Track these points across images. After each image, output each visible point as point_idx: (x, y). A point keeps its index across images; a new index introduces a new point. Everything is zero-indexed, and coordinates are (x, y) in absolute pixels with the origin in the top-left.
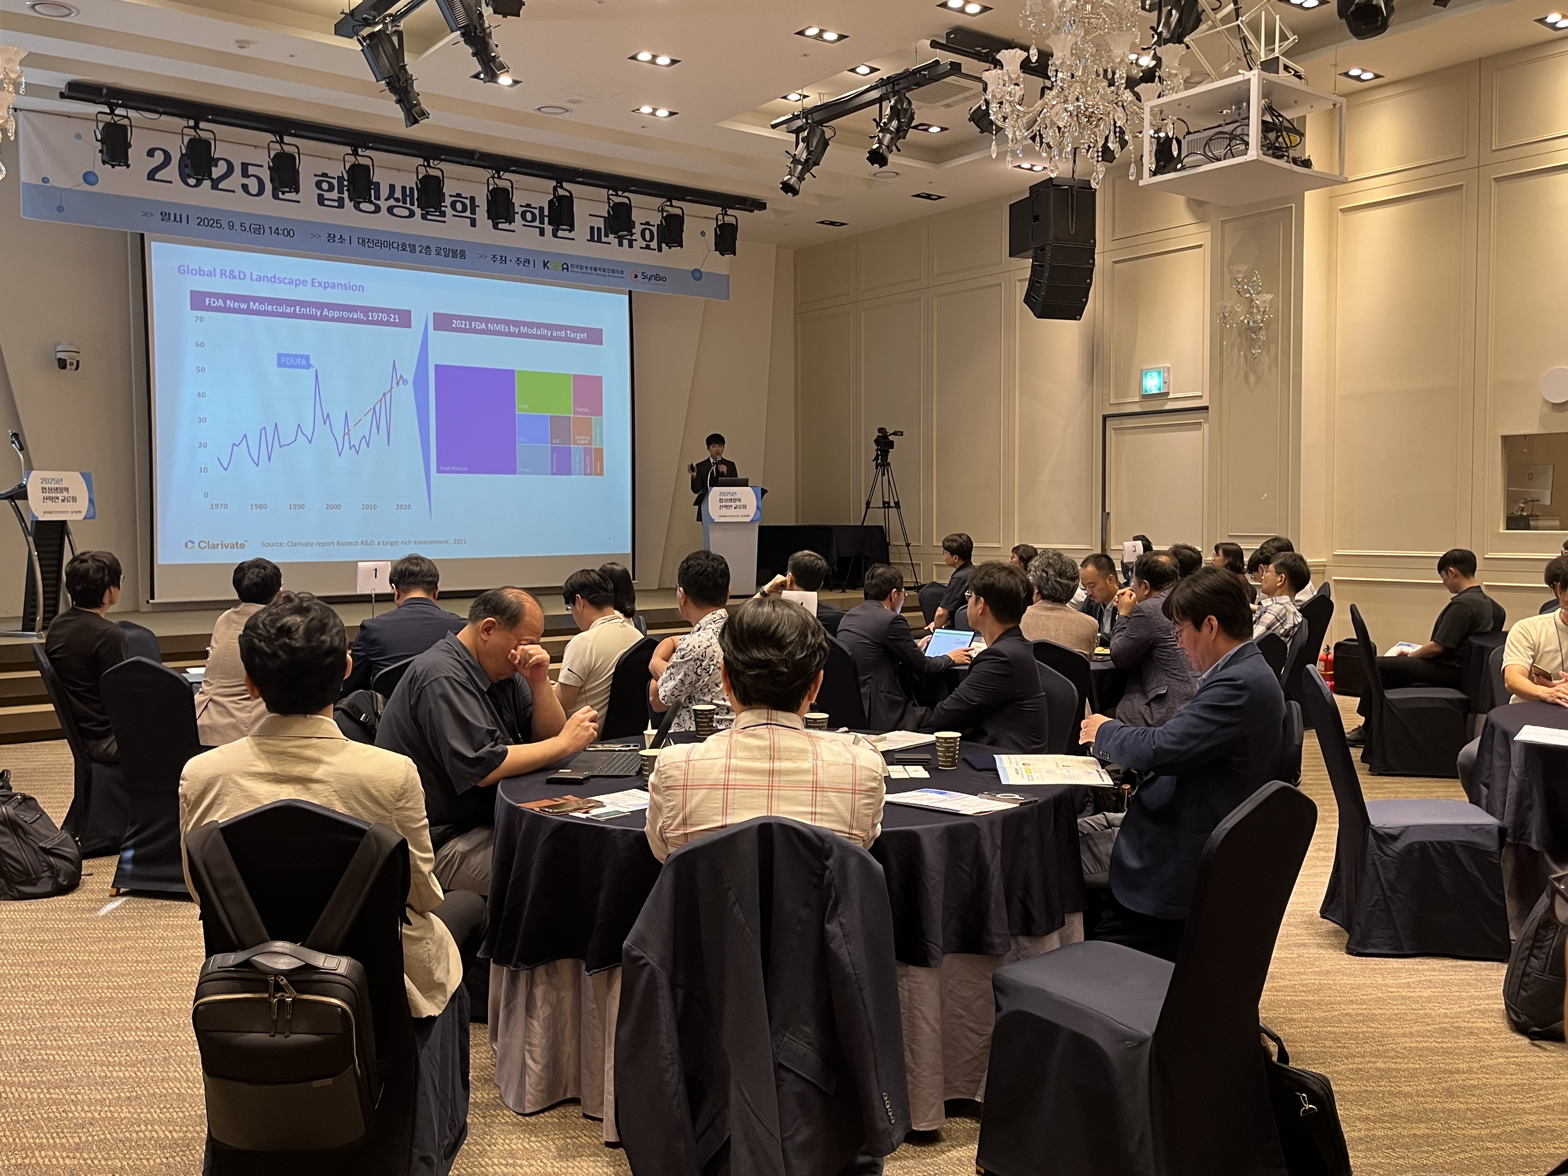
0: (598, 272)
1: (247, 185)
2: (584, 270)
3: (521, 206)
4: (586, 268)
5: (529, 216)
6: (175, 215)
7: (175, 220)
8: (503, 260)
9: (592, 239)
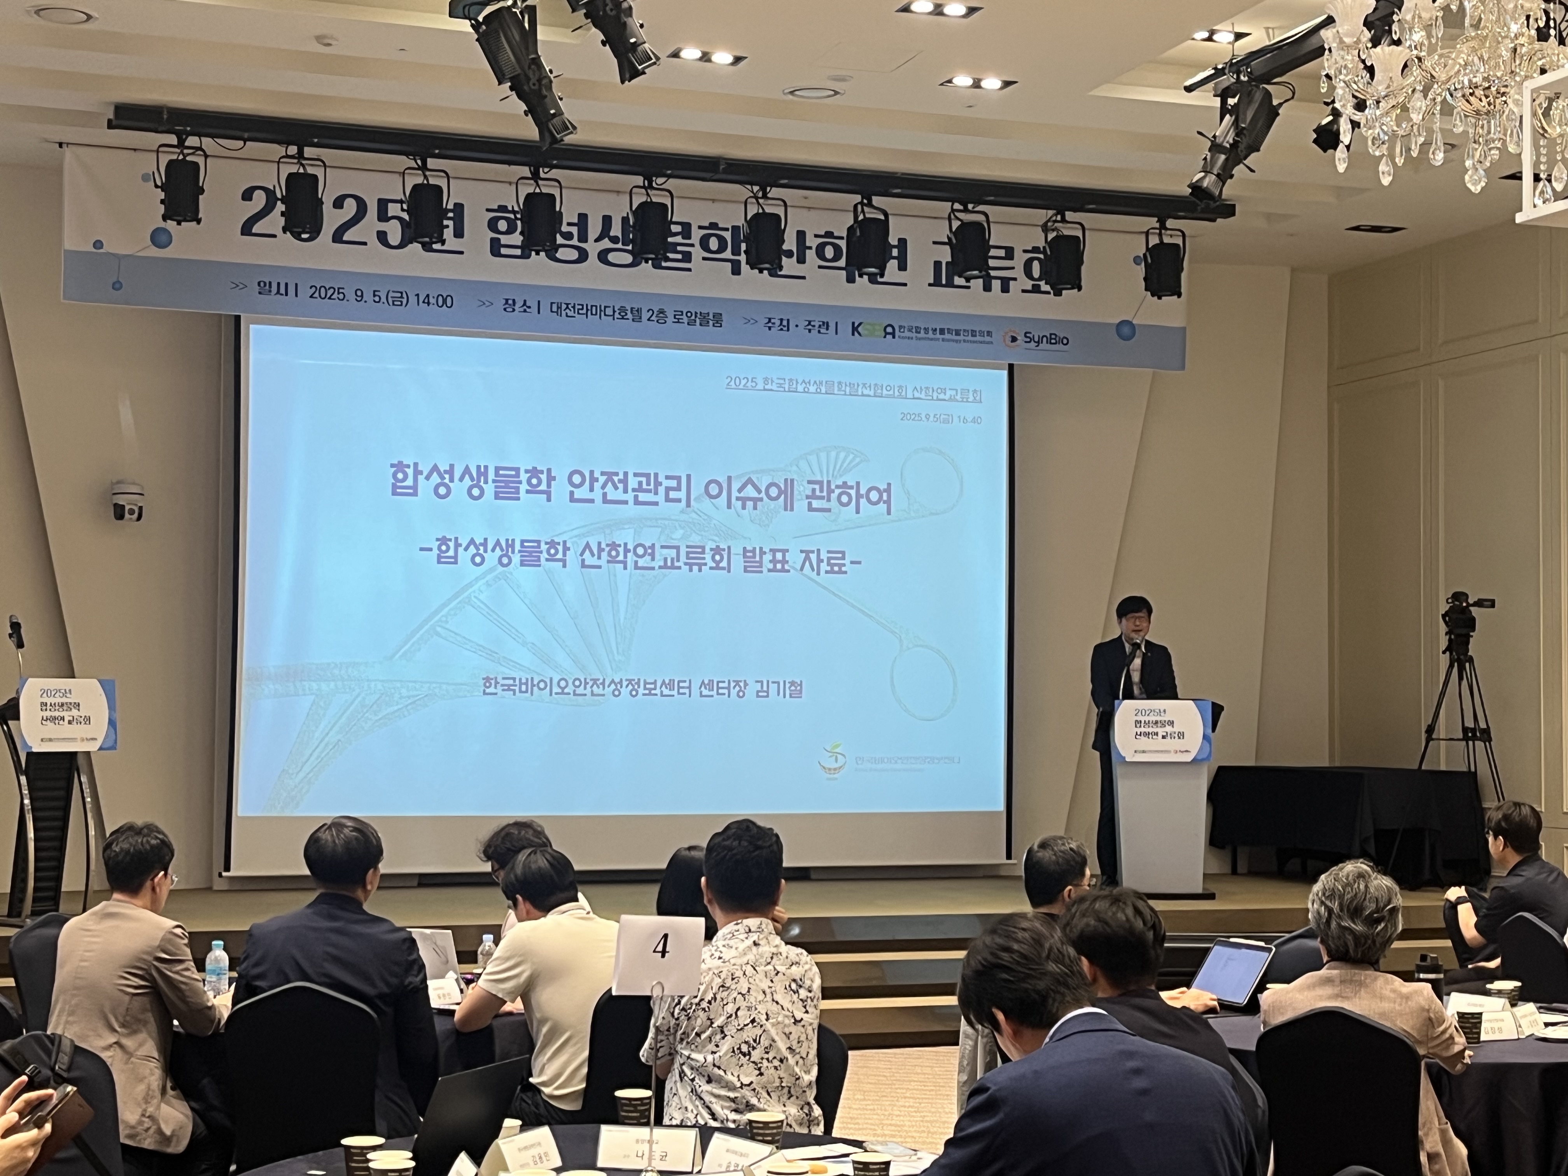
0: (947, 336)
1: (385, 233)
2: (922, 334)
3: (816, 236)
4: (926, 330)
5: (829, 252)
6: (279, 284)
7: (278, 292)
8: (785, 325)
9: (937, 283)
